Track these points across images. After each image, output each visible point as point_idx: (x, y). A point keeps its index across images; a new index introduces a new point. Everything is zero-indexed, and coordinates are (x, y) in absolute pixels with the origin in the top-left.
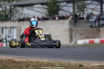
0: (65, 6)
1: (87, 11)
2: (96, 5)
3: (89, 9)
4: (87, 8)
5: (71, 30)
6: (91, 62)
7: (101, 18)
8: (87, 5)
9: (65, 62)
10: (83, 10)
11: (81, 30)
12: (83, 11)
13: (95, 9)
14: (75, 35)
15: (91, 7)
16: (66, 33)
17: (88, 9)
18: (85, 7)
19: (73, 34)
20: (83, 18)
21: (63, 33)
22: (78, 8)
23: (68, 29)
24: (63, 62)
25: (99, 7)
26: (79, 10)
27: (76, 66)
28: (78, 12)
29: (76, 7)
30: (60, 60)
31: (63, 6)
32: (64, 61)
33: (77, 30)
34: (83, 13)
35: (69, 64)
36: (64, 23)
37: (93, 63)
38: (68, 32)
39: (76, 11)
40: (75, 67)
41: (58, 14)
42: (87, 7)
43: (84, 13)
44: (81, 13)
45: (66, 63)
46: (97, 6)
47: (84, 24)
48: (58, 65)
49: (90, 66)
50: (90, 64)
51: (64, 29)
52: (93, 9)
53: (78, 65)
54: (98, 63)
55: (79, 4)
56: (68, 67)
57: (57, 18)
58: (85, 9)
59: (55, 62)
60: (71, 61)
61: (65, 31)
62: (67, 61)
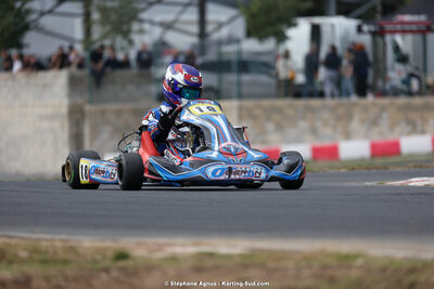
0: (50, 12)
1: (142, 32)
2: (179, 8)
3: (152, 23)
4: (141, 21)
5: (76, 116)
6: (161, 240)
7: (199, 61)
8: (143, 10)
9: (52, 240)
10: (125, 27)
11: (119, 113)
12: (126, 34)
13: (177, 25)
14: (95, 134)
15: (158, 18)
16: (57, 125)
17: (146, 26)
18: (133, 16)
19: (87, 130)
20: (125, 64)
21: (45, 124)
22: (105, 20)
23: (64, 110)
24: (44, 244)
25: (192, 15)
26: (108, 28)
27: (98, 257)
28: (104, 37)
29: (96, 16)
30: (34, 232)
31: (42, 14)
32: (48, 236)
33: (103, 113)
34: (125, 43)
35: (72, 249)
36: (45, 86)
37: (170, 245)
38: (66, 123)
39: (97, 32)
40: (95, 261)
41: (20, 46)
42: (144, 16)
43: (131, 43)
44: (120, 41)
45: (58, 244)
46: (182, 13)
47: (130, 88)
48: (24, 254)
49: (159, 255)
50: (160, 247)
51: (50, 111)
52: (168, 26)
53: (110, 254)
54: (195, 244)
55: (109, 4)
56: (66, 262)
57: (17, 66)
58: (135, 26)
59: (13, 242)
60: (79, 238)
61: (52, 117)
62: (64, 237)
